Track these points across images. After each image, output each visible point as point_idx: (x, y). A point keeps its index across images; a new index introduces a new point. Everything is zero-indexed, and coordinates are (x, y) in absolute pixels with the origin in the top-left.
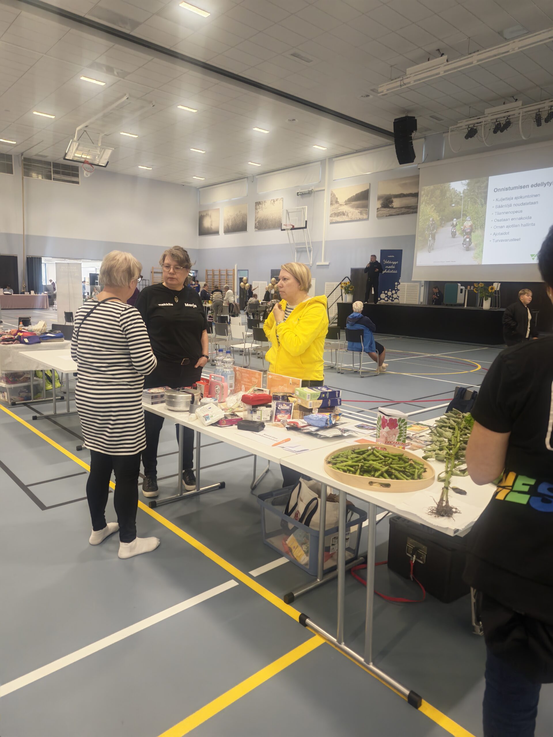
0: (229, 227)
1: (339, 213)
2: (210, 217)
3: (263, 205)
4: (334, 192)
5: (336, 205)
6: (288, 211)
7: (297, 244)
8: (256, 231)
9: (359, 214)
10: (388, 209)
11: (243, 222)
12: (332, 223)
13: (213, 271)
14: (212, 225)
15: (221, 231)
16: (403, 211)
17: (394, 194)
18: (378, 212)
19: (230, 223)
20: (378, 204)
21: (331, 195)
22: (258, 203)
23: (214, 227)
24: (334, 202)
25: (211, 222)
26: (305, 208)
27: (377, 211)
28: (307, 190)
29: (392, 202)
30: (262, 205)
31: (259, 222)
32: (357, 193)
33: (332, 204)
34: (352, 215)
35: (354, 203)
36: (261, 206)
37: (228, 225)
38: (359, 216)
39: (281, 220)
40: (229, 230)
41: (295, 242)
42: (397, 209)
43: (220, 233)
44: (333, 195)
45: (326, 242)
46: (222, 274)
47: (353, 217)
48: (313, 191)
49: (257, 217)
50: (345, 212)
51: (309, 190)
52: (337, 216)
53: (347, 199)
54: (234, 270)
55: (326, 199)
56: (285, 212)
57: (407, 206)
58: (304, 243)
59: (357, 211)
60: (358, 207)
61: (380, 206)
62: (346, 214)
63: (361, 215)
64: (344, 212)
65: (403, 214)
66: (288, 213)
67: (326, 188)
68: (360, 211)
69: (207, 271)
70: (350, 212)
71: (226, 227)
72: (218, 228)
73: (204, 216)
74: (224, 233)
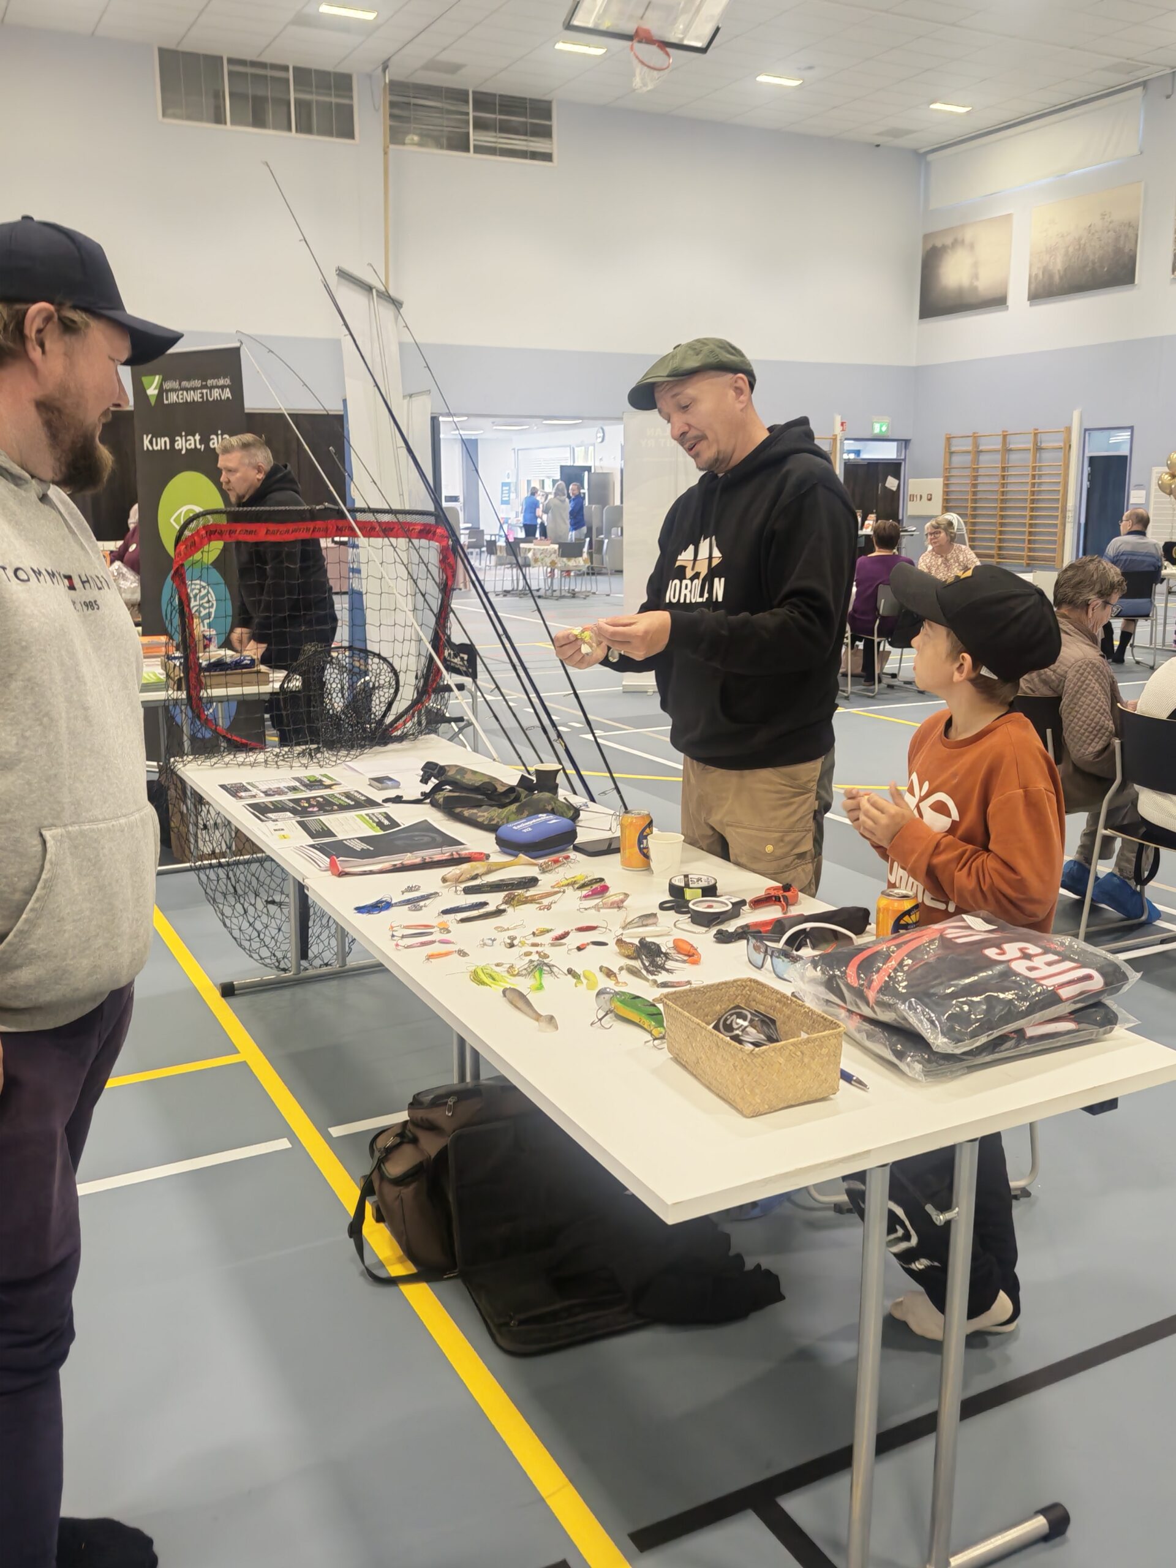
0: (1051, 277)
2: (972, 246)
11: (1118, 251)
13: (975, 438)
14: (976, 276)
15: (1018, 293)
19: (1059, 260)
23: (985, 284)
25: (976, 265)
37: (1045, 270)
40: (1051, 289)
43: (1010, 302)
46: (1012, 446)
54: (1069, 430)
69: (949, 439)
71: (1041, 276)
72: (1005, 284)
73: (944, 248)
74: (1029, 300)
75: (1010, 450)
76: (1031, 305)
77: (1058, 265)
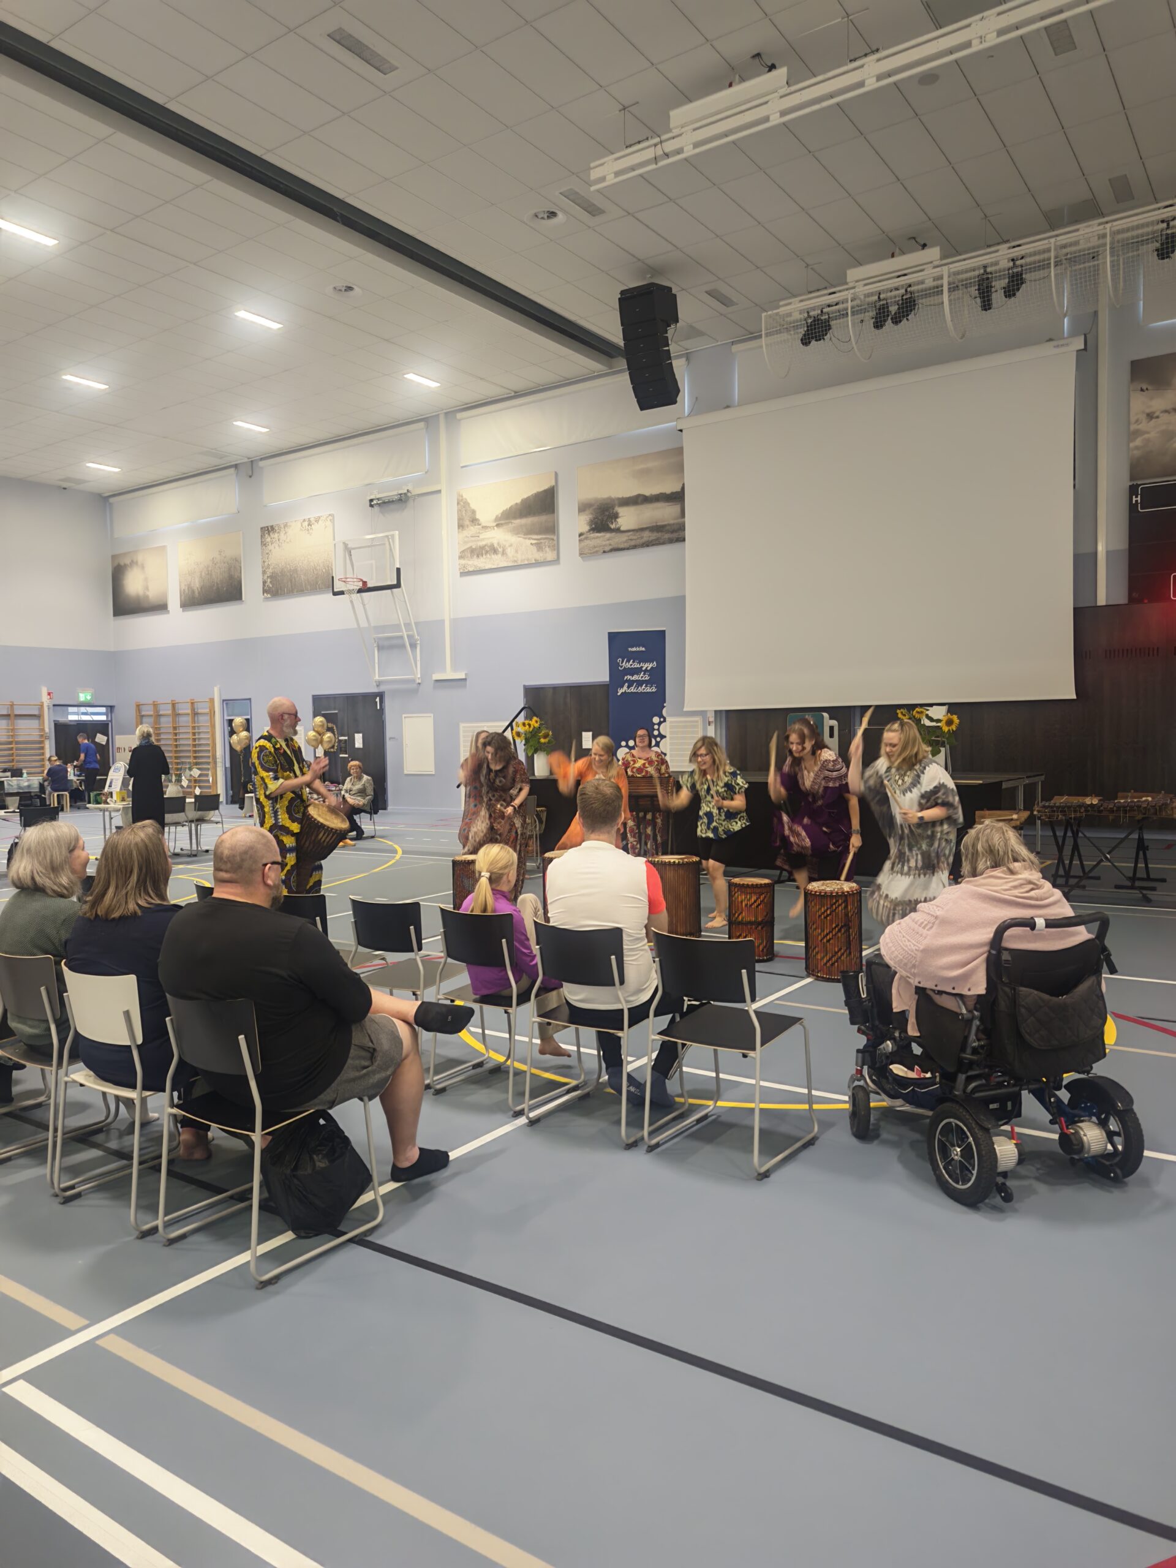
0: (193, 592)
1: (482, 548)
2: (143, 567)
3: (282, 534)
4: (464, 497)
5: (473, 530)
6: (349, 546)
7: (378, 629)
8: (266, 599)
9: (534, 549)
10: (608, 535)
11: (231, 577)
12: (465, 573)
13: (155, 705)
14: (147, 588)
15: (174, 602)
16: (645, 539)
17: (620, 496)
18: (583, 544)
19: (197, 581)
20: (582, 523)
21: (458, 504)
22: (268, 530)
23: (153, 594)
24: (467, 522)
25: (146, 580)
26: (393, 536)
27: (580, 541)
28: (395, 493)
29: (616, 516)
30: (279, 533)
31: (273, 577)
32: (525, 496)
33: (461, 526)
34: (517, 551)
35: (518, 522)
36: (276, 535)
37: (189, 586)
38: (534, 555)
39: (332, 569)
40: (194, 600)
41: (372, 625)
42: (631, 533)
43: (170, 607)
44: (463, 505)
45: (454, 622)
46: (180, 712)
47: (521, 558)
48: (409, 494)
49: (266, 564)
50: (498, 544)
51: (400, 492)
52: (478, 556)
53: (499, 511)
54: (212, 700)
55: (446, 513)
56: (340, 548)
57: (654, 524)
58: (397, 627)
59: (529, 542)
60: (529, 532)
61: (586, 528)
62: (500, 550)
63: (538, 550)
64: (496, 545)
65: (647, 544)
66: (348, 550)
67: (443, 486)
68: (534, 542)
69: (138, 706)
70: (511, 545)
71: (187, 591)
72: (165, 595)
73: (125, 566)
74: (181, 607)
75: (179, 714)
76: (183, 611)
77: (197, 584)
